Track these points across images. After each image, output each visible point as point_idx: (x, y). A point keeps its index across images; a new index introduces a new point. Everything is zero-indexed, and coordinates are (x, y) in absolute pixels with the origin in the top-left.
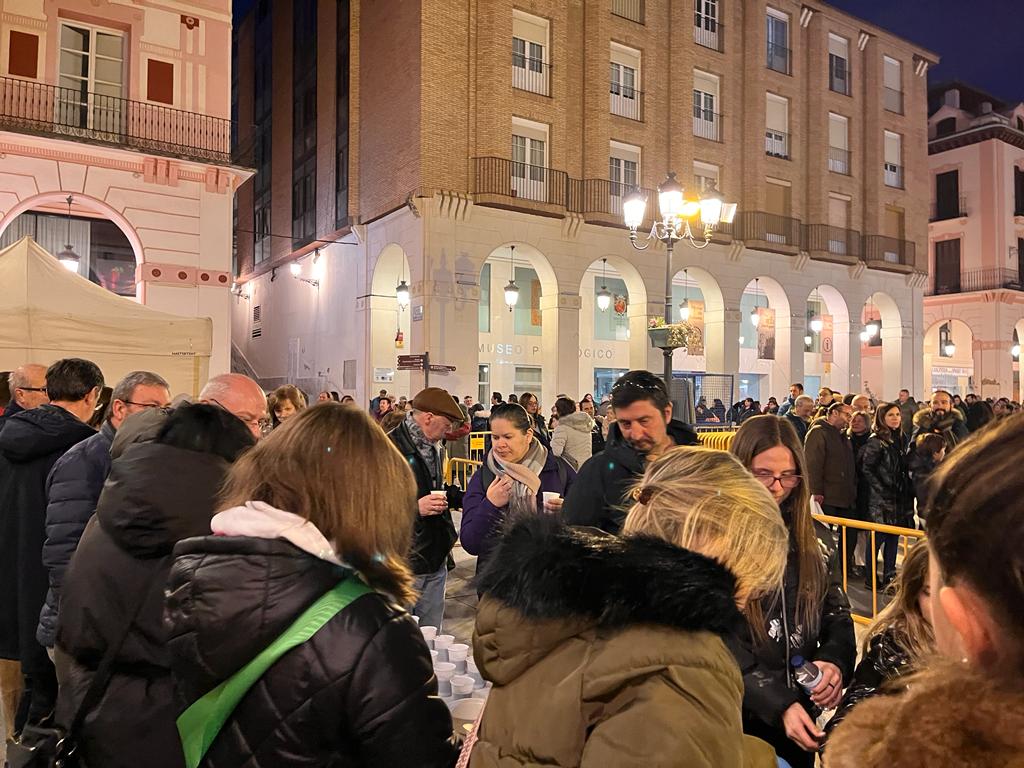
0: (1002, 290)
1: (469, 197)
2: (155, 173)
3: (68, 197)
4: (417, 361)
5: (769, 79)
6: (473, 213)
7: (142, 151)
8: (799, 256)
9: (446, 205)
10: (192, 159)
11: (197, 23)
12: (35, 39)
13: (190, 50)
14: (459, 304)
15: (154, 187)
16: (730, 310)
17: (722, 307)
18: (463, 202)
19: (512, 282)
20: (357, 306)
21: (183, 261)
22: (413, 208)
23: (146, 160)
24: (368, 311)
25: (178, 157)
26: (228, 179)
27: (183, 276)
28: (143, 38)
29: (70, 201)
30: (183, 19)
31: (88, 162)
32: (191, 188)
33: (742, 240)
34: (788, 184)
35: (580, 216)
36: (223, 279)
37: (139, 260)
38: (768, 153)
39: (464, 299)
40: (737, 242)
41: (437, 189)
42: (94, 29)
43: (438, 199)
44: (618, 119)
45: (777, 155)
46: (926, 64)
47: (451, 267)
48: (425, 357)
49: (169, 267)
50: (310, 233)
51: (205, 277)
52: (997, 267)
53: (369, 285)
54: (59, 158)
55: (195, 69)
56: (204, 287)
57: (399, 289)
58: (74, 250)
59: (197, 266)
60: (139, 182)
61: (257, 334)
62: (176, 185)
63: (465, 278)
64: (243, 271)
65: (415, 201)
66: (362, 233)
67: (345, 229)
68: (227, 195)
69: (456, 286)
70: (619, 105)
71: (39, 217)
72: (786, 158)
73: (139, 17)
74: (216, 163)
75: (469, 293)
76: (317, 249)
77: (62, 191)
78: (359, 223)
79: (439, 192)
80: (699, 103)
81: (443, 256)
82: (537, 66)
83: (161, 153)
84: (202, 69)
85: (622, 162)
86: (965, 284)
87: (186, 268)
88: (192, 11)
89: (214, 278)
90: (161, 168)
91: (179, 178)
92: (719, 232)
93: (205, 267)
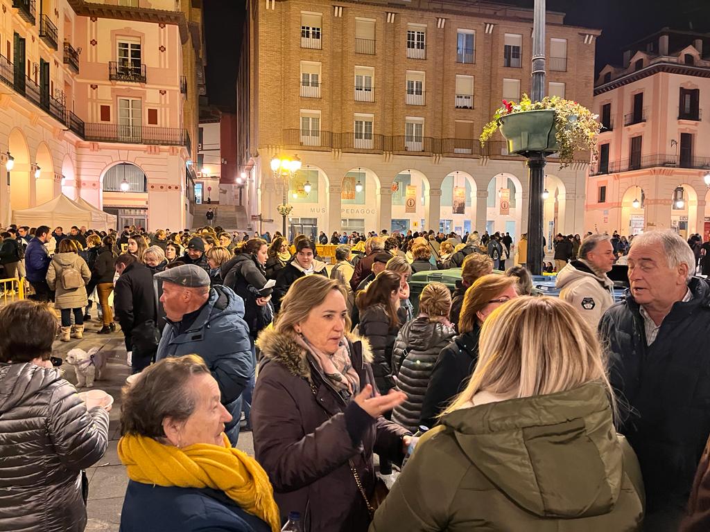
0: (660, 168)
1: (281, 146)
2: (151, 151)
3: (123, 162)
4: (257, 217)
5: (459, 68)
7: (145, 144)
8: (482, 159)
9: (270, 151)
10: (162, 144)
11: (165, 92)
12: (109, 107)
13: (163, 103)
15: (151, 156)
17: (428, 187)
21: (162, 182)
23: (147, 147)
25: (157, 144)
27: (162, 187)
28: (146, 101)
30: (160, 92)
31: (128, 149)
32: (164, 155)
33: (440, 153)
34: (472, 122)
35: (340, 150)
36: (176, 188)
38: (457, 107)
40: (437, 155)
41: (267, 144)
42: (130, 99)
44: (359, 103)
45: (465, 107)
46: (592, 37)
48: (260, 216)
49: (156, 184)
51: (170, 188)
52: (658, 153)
54: (119, 149)
55: (165, 110)
56: (169, 191)
58: (126, 180)
59: (167, 183)
60: (146, 155)
62: (158, 154)
66: (255, 160)
68: (178, 156)
69: (276, 185)
70: (361, 96)
72: (471, 108)
73: (144, 93)
74: (171, 145)
77: (120, 160)
79: (267, 146)
80: (413, 87)
82: (315, 84)
83: (152, 144)
84: (168, 109)
85: (364, 123)
86: (643, 164)
87: (163, 184)
88: (163, 88)
89: (173, 188)
90: (153, 149)
91: (160, 151)
92: (423, 151)
93: (170, 184)
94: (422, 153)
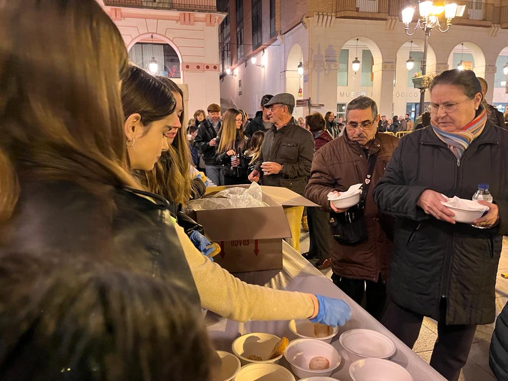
1: (333, 14)
2: (185, 20)
3: (151, 35)
4: (305, 102)
6: (335, 22)
7: (178, 10)
9: (321, 20)
10: (199, 11)
14: (327, 72)
15: (185, 27)
16: (489, 66)
17: (484, 64)
18: (330, 18)
19: (356, 58)
20: (280, 77)
21: (198, 61)
22: (304, 24)
23: (181, 14)
24: (285, 78)
25: (193, 11)
26: (215, 19)
27: (198, 67)
29: (152, 37)
31: (158, 18)
32: (200, 25)
33: (499, 24)
35: (397, 18)
36: (215, 67)
37: (181, 62)
39: (330, 69)
40: (496, 25)
41: (316, 12)
43: (316, 17)
47: (323, 53)
48: (309, 100)
49: (193, 64)
50: (259, 41)
51: (207, 67)
53: (285, 65)
54: (146, 17)
56: (207, 72)
57: (299, 66)
58: (155, 59)
59: (204, 62)
60: (178, 25)
61: (240, 94)
62: (193, 25)
63: (330, 58)
64: (233, 63)
65: (305, 20)
66: (282, 39)
67: (274, 37)
68: (215, 27)
69: (325, 63)
71: (143, 45)
74: (210, 12)
75: (333, 66)
76: (263, 49)
77: (148, 33)
78: (281, 34)
79: (317, 13)
81: (319, 47)
83: (186, 10)
87: (199, 63)
89: (211, 67)
90: (187, 17)
91: (195, 21)
92: (484, 20)
93: (207, 62)
94: (483, 23)
